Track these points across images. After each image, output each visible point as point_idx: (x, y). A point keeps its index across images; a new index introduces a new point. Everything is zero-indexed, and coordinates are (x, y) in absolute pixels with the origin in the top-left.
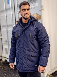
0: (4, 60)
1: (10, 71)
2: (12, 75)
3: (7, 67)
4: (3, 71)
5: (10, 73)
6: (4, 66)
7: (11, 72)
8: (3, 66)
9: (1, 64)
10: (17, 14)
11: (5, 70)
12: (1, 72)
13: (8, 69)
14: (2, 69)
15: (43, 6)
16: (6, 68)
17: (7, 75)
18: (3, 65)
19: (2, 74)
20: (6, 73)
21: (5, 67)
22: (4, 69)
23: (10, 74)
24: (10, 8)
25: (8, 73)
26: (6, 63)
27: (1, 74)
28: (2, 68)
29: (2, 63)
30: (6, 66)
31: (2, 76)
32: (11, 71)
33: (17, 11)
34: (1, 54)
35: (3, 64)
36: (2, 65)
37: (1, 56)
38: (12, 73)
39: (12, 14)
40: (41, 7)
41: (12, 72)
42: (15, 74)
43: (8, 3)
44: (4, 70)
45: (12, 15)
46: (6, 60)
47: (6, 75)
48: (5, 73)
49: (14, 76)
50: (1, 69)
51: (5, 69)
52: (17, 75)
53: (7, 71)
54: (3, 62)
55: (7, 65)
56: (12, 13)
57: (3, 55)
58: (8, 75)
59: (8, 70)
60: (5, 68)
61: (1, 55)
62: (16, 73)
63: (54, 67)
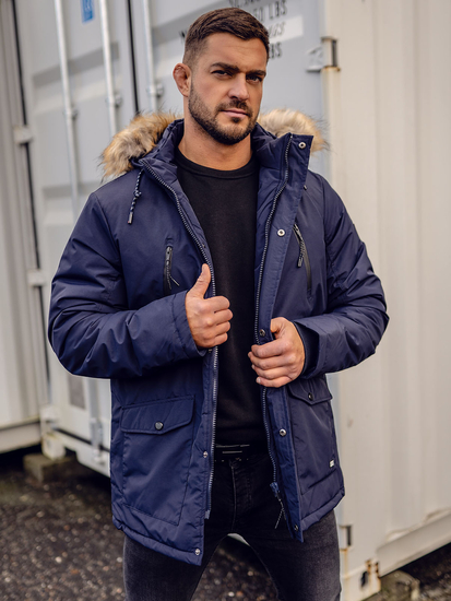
0: (54, 449)
1: (97, 531)
2: (106, 563)
3: (78, 503)
4: (39, 533)
5: (93, 546)
6: (53, 497)
7: (102, 544)
8: (47, 496)
9: (35, 479)
10: (153, 100)
11: (56, 523)
12: (25, 541)
13: (81, 520)
14: (33, 520)
15: (335, 37)
16: (68, 510)
17: (67, 561)
18: (46, 487)
19: (32, 554)
20: (58, 547)
21: (58, 506)
22: (50, 515)
23: (95, 554)
24: (100, 52)
25: (81, 545)
26: (69, 473)
27: (27, 553)
28: (35, 508)
29: (40, 475)
30: (72, 497)
31: (30, 564)
32: (102, 537)
33: (151, 79)
34: (38, 407)
35: (47, 480)
36: (39, 491)
37: (38, 422)
38: (106, 549)
39: (111, 100)
40: (318, 44)
43: (89, 15)
44: (51, 529)
45: (117, 107)
46: (70, 453)
47: (58, 560)
48: (53, 544)
50: (28, 518)
51: (56, 517)
53: (75, 532)
54: (45, 469)
55: (74, 491)
56: (115, 93)
57: (46, 414)
58: (76, 565)
59: (85, 526)
60: (61, 508)
61: (33, 417)
63: (430, 516)
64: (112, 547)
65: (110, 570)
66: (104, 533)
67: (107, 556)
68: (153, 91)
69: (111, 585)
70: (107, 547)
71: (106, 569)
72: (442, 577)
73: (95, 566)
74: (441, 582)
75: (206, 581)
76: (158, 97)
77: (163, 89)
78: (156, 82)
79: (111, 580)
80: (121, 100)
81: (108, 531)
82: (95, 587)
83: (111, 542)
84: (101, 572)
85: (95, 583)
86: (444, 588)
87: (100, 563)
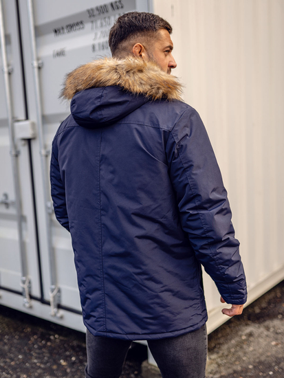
2: (12, 360)
7: (6, 348)
10: (36, 70)
23: (3, 355)
32: (5, 344)
33: (35, 57)
38: (10, 351)
41: (12, 345)
42: (25, 354)
45: (9, 74)
49: (24, 363)
52: (36, 358)
56: (8, 65)
62: (30, 350)
64: (13, 349)
65: (16, 364)
66: (6, 341)
67: (12, 355)
68: (35, 64)
69: (19, 374)
70: (10, 350)
71: (13, 363)
72: (215, 347)
73: (5, 362)
74: (216, 350)
75: (79, 364)
76: (39, 68)
77: (42, 63)
78: (38, 59)
79: (18, 370)
80: (12, 70)
81: (8, 339)
82: (9, 376)
83: (12, 347)
84: (10, 366)
85: (8, 373)
86: (218, 353)
87: (8, 360)
